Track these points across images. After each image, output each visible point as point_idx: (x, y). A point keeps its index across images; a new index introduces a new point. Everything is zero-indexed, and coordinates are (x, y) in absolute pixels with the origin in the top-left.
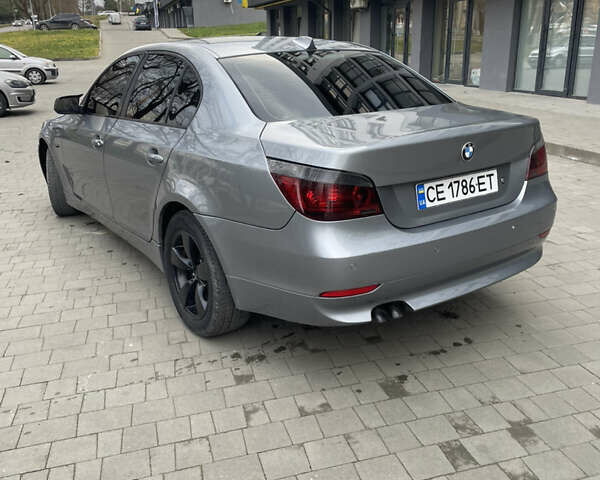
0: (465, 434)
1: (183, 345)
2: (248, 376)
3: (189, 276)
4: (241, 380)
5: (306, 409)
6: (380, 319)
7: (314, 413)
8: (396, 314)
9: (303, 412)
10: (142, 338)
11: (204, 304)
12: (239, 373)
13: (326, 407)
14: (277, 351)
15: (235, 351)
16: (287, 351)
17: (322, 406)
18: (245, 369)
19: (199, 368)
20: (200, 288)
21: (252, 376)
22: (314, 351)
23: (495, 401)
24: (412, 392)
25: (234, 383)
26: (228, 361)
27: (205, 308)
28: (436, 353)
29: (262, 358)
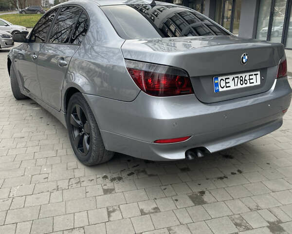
0: (241, 229)
1: (75, 170)
2: (111, 189)
3: (80, 131)
4: (106, 192)
5: (145, 211)
6: (190, 157)
7: (149, 213)
8: (200, 155)
9: (143, 213)
10: (52, 165)
11: (88, 146)
12: (105, 187)
13: (156, 210)
14: (129, 175)
15: (105, 175)
16: (135, 175)
17: (154, 209)
18: (109, 185)
19: (83, 184)
20: (86, 137)
21: (113, 190)
22: (150, 175)
23: (258, 209)
24: (209, 202)
25: (103, 194)
26: (100, 180)
27: (88, 148)
28: (221, 178)
29: (120, 179)
